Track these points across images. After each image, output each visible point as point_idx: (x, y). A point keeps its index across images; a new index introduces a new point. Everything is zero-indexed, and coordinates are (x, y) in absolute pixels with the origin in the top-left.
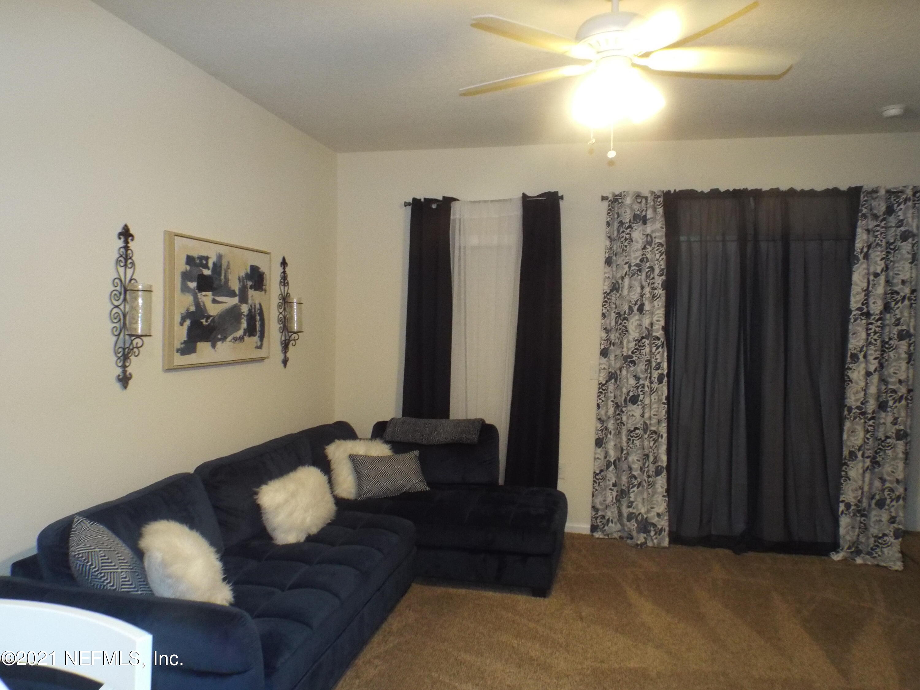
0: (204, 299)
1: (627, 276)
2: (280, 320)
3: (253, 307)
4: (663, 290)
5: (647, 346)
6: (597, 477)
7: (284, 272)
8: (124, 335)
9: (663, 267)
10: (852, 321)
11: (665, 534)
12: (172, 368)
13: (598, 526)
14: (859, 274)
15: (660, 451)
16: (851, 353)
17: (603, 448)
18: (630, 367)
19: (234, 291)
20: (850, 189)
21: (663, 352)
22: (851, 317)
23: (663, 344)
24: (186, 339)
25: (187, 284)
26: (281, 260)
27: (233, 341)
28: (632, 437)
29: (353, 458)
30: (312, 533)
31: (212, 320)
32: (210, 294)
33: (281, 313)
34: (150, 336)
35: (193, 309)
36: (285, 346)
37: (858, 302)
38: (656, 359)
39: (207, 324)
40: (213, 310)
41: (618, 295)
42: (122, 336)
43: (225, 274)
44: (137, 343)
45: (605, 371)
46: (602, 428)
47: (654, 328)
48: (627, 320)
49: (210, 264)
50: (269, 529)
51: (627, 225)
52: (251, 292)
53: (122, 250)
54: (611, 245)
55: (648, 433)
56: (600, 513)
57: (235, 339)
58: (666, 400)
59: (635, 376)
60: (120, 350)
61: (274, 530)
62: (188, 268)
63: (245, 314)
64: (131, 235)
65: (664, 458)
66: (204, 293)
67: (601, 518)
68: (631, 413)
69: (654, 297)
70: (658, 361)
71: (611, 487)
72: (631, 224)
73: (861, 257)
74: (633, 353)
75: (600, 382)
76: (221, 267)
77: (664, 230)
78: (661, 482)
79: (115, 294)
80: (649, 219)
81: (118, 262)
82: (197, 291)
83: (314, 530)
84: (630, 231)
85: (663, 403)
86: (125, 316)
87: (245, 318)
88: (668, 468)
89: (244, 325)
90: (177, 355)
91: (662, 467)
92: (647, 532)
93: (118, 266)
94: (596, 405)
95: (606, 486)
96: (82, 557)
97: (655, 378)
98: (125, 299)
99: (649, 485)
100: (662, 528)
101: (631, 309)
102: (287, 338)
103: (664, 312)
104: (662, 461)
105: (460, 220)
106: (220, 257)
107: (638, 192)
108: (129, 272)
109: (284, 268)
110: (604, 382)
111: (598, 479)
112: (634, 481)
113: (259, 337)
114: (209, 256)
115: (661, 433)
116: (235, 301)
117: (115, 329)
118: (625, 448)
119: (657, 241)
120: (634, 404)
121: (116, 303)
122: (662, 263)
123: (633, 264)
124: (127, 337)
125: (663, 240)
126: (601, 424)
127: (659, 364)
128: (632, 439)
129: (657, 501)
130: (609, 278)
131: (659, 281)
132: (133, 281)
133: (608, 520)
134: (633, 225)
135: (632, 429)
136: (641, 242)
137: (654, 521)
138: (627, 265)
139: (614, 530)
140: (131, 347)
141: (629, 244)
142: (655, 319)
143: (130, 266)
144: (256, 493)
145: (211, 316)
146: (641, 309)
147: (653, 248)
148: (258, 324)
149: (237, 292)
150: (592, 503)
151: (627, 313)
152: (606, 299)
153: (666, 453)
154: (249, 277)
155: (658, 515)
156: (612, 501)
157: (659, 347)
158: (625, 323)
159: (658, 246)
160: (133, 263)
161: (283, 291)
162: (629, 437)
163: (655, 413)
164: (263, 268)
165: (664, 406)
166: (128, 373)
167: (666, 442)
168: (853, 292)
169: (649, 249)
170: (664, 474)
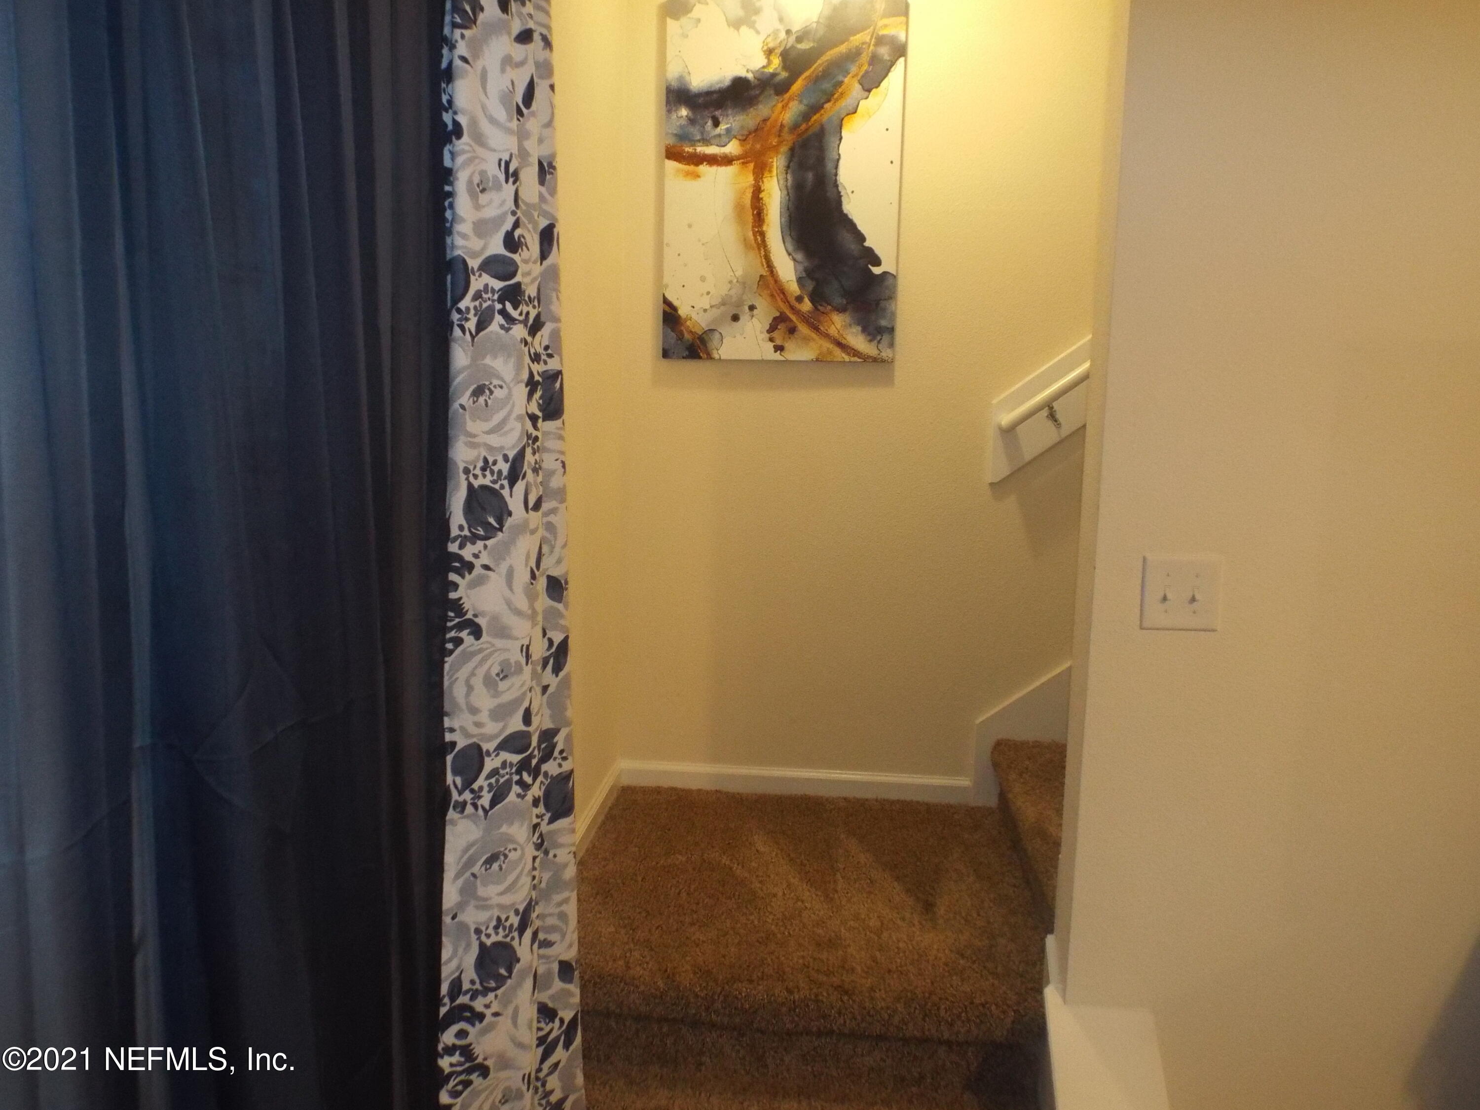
16: (470, 486)
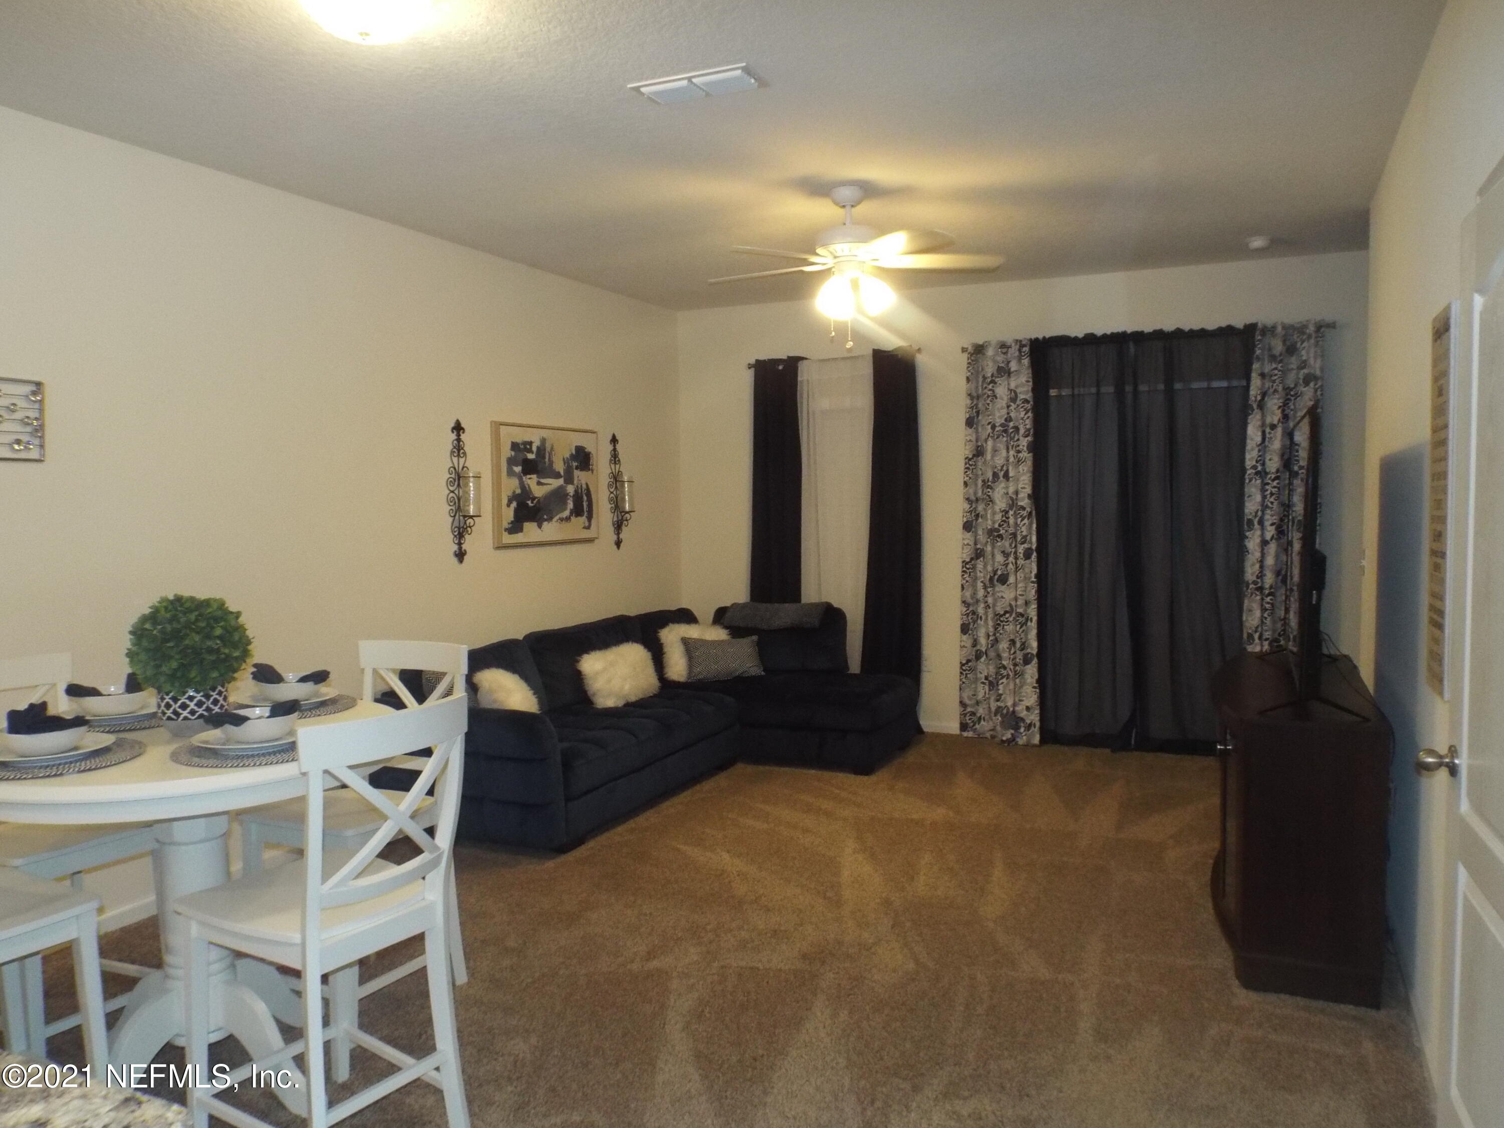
0: (529, 481)
1: (990, 439)
2: (610, 500)
3: (579, 486)
4: (1029, 453)
5: (1011, 517)
6: (964, 668)
7: (615, 450)
8: (459, 516)
9: (1028, 427)
10: (1247, 481)
11: (1036, 730)
12: (501, 545)
13: (967, 724)
14: (1254, 426)
15: (1029, 637)
16: (1246, 518)
17: (969, 635)
18: (998, 541)
19: (559, 473)
20: (1246, 326)
21: (1031, 524)
22: (1246, 476)
23: (1030, 514)
24: (513, 519)
25: (512, 469)
26: (610, 437)
27: (559, 521)
28: (1002, 621)
29: (685, 641)
30: (630, 701)
31: (537, 502)
32: (534, 476)
33: (612, 493)
34: (480, 516)
35: (518, 491)
36: (618, 526)
37: (1252, 458)
38: (1022, 532)
39: (532, 505)
40: (539, 492)
41: (983, 460)
42: (457, 517)
43: (549, 457)
44: (470, 523)
45: (969, 547)
46: (968, 612)
47: (1019, 496)
48: (991, 488)
49: (534, 449)
50: (590, 693)
51: (989, 380)
52: (577, 473)
53: (455, 442)
54: (972, 403)
55: (1014, 615)
56: (969, 709)
57: (561, 520)
58: (1035, 578)
59: (1003, 552)
60: (456, 529)
61: (594, 694)
62: (513, 453)
63: (572, 494)
64: (463, 429)
65: (1035, 644)
66: (529, 476)
67: (970, 715)
68: (1000, 595)
69: (1019, 461)
70: (1024, 533)
71: (983, 680)
72: (994, 378)
73: (1255, 406)
74: (1000, 525)
75: (963, 560)
76: (545, 450)
77: (1031, 384)
78: (1031, 672)
79: (451, 481)
80: (1013, 372)
81: (452, 452)
82: (522, 474)
83: (633, 699)
84: (993, 387)
85: (1033, 582)
86: (459, 500)
87: (571, 499)
88: (1040, 654)
89: (570, 505)
90: (505, 534)
91: (1032, 654)
92: (1017, 728)
93: (453, 457)
94: (960, 585)
95: (976, 679)
96: (432, 680)
97: (1020, 553)
98: (459, 485)
99: (1016, 675)
100: (1031, 723)
101: (995, 475)
102: (620, 518)
103: (1031, 478)
104: (1032, 648)
105: (808, 381)
106: (543, 441)
107: (1001, 342)
108: (462, 460)
109: (614, 446)
110: (968, 560)
111: (965, 671)
112: (1003, 672)
113: (586, 517)
114: (533, 440)
115: (1030, 616)
116: (561, 482)
117: (451, 511)
118: (991, 634)
119: (1022, 396)
120: (1003, 584)
121: (452, 489)
122: (1028, 422)
123: (997, 425)
124: (461, 518)
125: (1029, 396)
126: (966, 607)
127: (1025, 537)
128: (1002, 624)
129: (1026, 692)
130: (970, 441)
131: (1024, 442)
132: (465, 469)
133: (980, 718)
134: (997, 380)
135: (1002, 613)
136: (1005, 398)
137: (1022, 715)
138: (990, 426)
139: (987, 729)
140: (465, 527)
141: (991, 401)
142: (1020, 486)
143: (462, 455)
144: (578, 661)
145: (536, 498)
146: (1006, 476)
147: (1018, 406)
148: (585, 504)
149: (562, 473)
150: (960, 698)
151: (990, 480)
152: (968, 466)
153: (1036, 639)
154: (573, 457)
155: (1028, 708)
156: (984, 697)
157: (1025, 517)
158: (989, 492)
159: (1023, 403)
160: (465, 453)
161: (614, 470)
162: (999, 622)
163: (1021, 593)
164: (590, 448)
165: (1033, 585)
166: (463, 549)
167: (1036, 626)
168: (1248, 447)
169: (1013, 406)
170: (1035, 660)
